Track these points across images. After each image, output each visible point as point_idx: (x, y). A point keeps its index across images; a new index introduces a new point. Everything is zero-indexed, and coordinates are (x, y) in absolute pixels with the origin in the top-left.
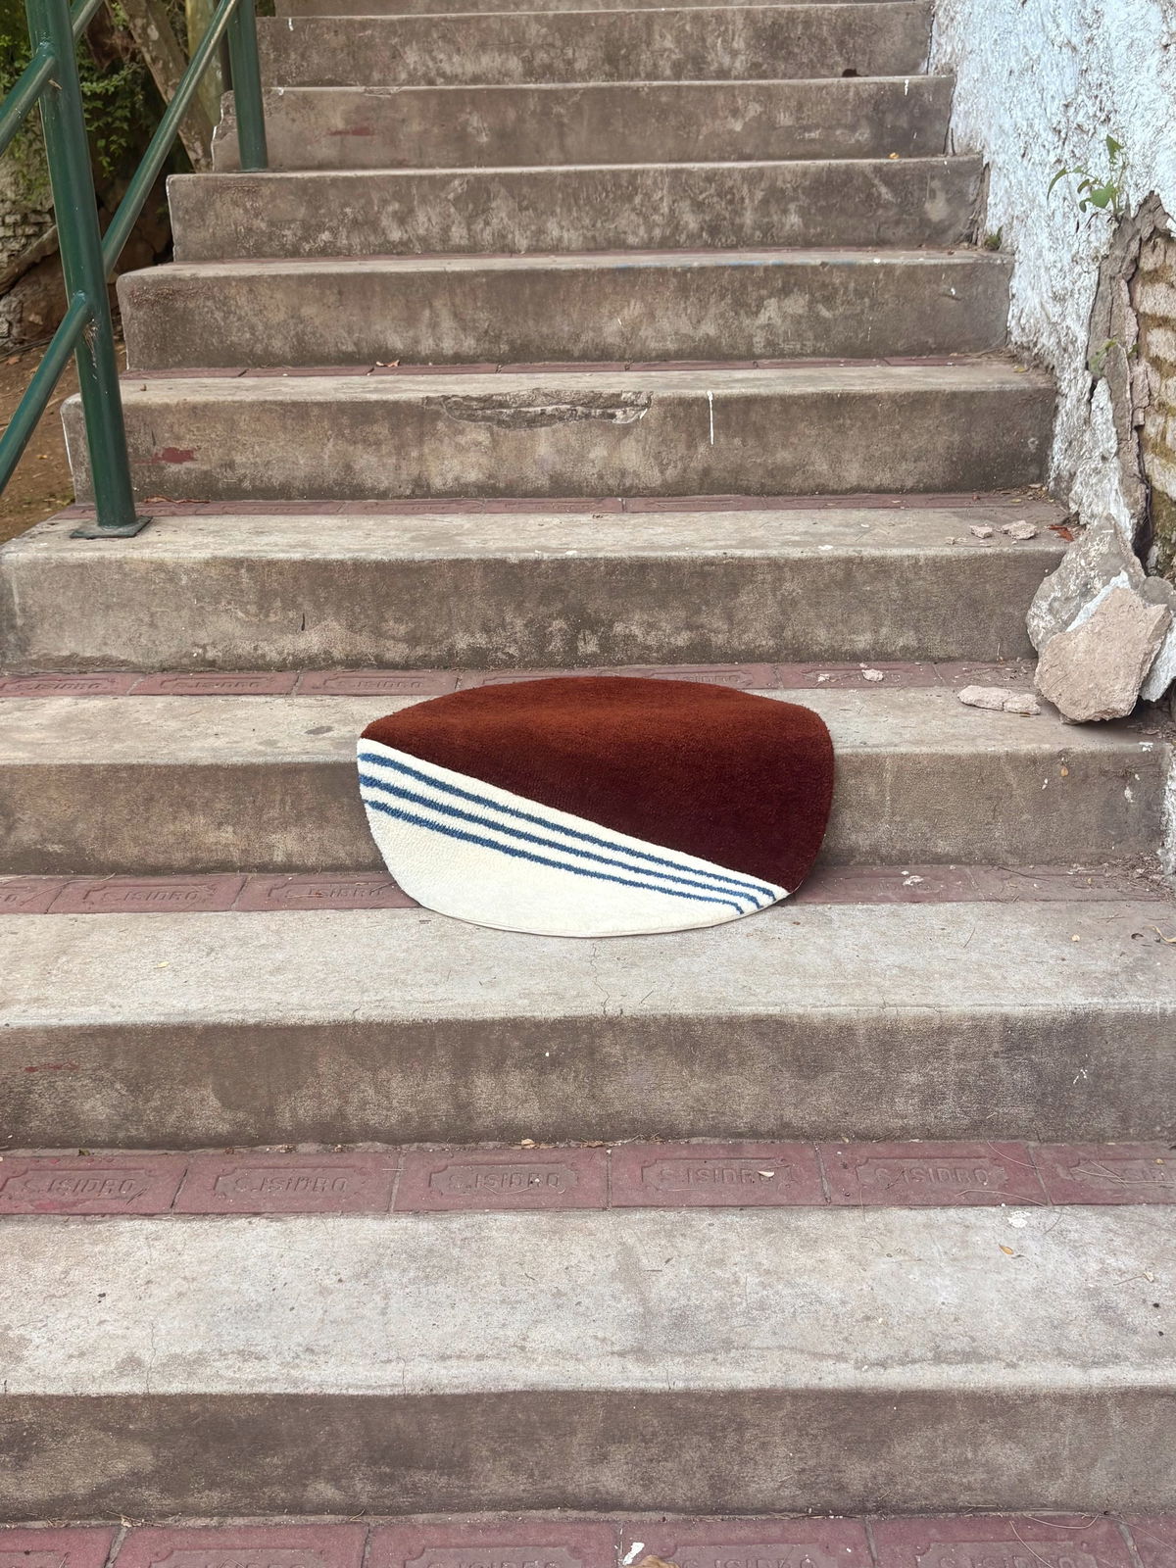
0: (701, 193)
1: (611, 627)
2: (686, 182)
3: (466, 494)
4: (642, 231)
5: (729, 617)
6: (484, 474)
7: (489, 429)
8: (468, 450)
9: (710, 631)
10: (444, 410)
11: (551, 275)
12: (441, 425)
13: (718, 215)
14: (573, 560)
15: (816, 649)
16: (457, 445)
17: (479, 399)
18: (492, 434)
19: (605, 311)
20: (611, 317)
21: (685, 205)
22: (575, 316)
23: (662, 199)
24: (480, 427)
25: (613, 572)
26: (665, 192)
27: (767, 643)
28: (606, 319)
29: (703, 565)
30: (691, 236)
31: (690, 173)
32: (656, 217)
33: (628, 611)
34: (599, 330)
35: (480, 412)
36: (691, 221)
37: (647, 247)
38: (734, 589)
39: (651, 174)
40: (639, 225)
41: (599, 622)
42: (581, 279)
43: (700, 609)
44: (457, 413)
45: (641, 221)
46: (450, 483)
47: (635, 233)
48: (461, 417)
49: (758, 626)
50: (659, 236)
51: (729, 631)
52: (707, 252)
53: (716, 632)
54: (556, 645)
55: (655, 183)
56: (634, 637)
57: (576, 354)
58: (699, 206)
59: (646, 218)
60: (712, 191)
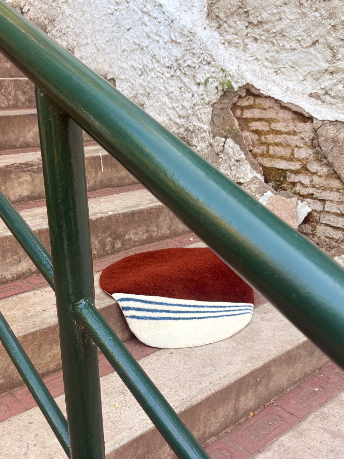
0: (25, 88)
1: (125, 237)
2: (19, 84)
3: (24, 200)
4: (6, 102)
5: (157, 226)
6: (30, 192)
7: (30, 175)
8: (23, 184)
9: (153, 232)
10: (13, 169)
11: (7, 118)
12: (12, 176)
13: (31, 96)
14: (112, 215)
15: (180, 231)
16: (19, 182)
17: (24, 164)
18: (32, 177)
19: (27, 130)
20: (29, 132)
21: (19, 93)
22: (16, 132)
23: (11, 90)
24: (27, 174)
25: (125, 217)
26: (12, 88)
27: (168, 232)
28: (27, 133)
29: (149, 210)
30: (22, 104)
31: (20, 81)
32: (10, 97)
33: (129, 230)
34: (25, 137)
35: (26, 169)
36: (22, 98)
37: (8, 108)
38: (158, 216)
39: (7, 81)
40: (4, 100)
41: (121, 236)
42: (18, 119)
43: (149, 225)
44: (18, 170)
45: (5, 98)
46: (17, 197)
47: (3, 103)
48: (19, 171)
49: (165, 227)
50: (12, 104)
51: (158, 231)
52: (29, 109)
53: (154, 232)
54: (108, 247)
55: (8, 84)
56: (131, 239)
57: (18, 146)
58: (24, 93)
59: (7, 97)
60: (28, 87)
